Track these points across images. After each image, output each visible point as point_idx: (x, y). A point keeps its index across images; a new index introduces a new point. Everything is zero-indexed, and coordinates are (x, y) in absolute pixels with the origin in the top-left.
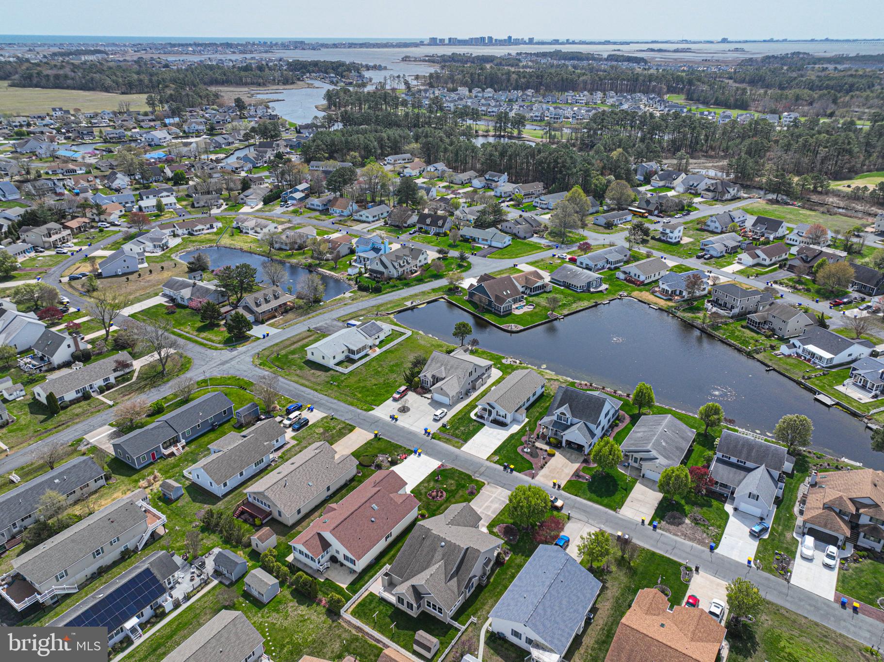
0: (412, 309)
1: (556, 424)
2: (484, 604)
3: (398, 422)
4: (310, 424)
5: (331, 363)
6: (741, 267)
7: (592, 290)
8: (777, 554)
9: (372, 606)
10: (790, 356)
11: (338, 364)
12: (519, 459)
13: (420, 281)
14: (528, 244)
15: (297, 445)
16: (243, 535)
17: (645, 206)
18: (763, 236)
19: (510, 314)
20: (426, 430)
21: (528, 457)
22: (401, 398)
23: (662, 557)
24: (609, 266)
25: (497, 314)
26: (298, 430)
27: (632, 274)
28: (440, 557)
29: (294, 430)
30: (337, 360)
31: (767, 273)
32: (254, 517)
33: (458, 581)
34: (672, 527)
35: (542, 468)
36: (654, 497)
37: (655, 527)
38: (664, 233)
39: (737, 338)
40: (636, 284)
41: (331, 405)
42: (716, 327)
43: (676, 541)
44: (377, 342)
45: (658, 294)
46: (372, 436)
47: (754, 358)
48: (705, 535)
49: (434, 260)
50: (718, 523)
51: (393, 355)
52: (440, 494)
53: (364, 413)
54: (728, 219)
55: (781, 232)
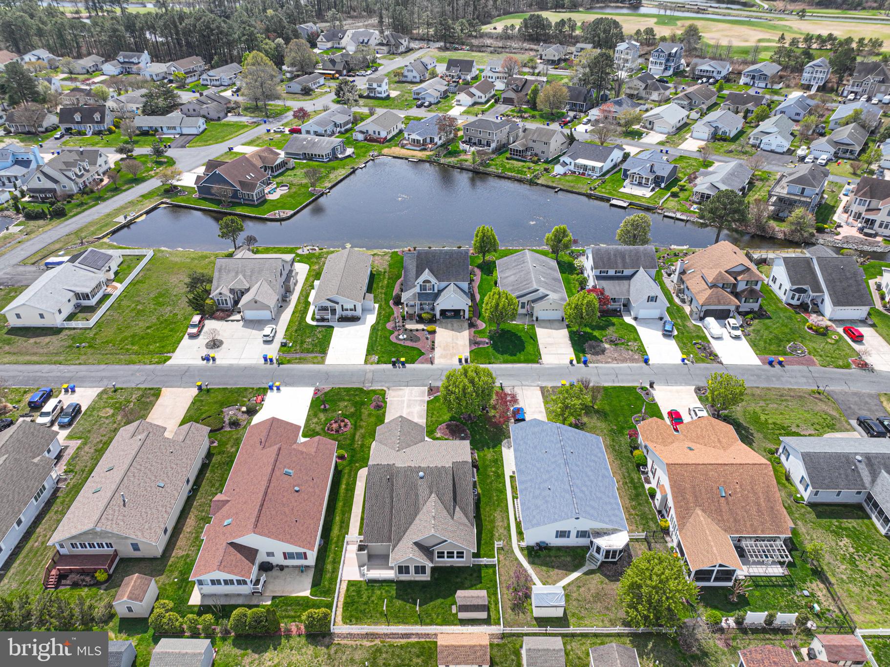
0: (128, 225)
1: (420, 296)
2: (493, 521)
3: (218, 362)
4: (83, 409)
5: (58, 321)
6: (463, 109)
7: (340, 156)
8: (695, 344)
9: (365, 597)
10: (565, 174)
11: (70, 318)
12: (401, 349)
13: (115, 190)
14: (228, 125)
15: (85, 444)
16: (91, 607)
17: (331, 66)
18: (460, 78)
19: (265, 201)
20: (265, 359)
21: (409, 344)
22: (200, 331)
23: (614, 388)
24: (338, 129)
25: (250, 204)
26: (70, 424)
27: (371, 132)
28: (427, 492)
29: (63, 426)
30: (65, 314)
31: (488, 109)
32: (91, 573)
33: (461, 508)
34: (599, 357)
35: (433, 349)
36: (562, 335)
37: (585, 363)
38: (371, 89)
39: (510, 170)
40: (380, 142)
41: (99, 374)
42: (483, 164)
43: (613, 368)
44: (111, 275)
45: (409, 146)
46: (195, 391)
47: (538, 184)
48: (630, 352)
49: (116, 163)
50: (632, 337)
51: (146, 286)
52: (342, 424)
53: (159, 367)
54: (421, 67)
55: (475, 72)
